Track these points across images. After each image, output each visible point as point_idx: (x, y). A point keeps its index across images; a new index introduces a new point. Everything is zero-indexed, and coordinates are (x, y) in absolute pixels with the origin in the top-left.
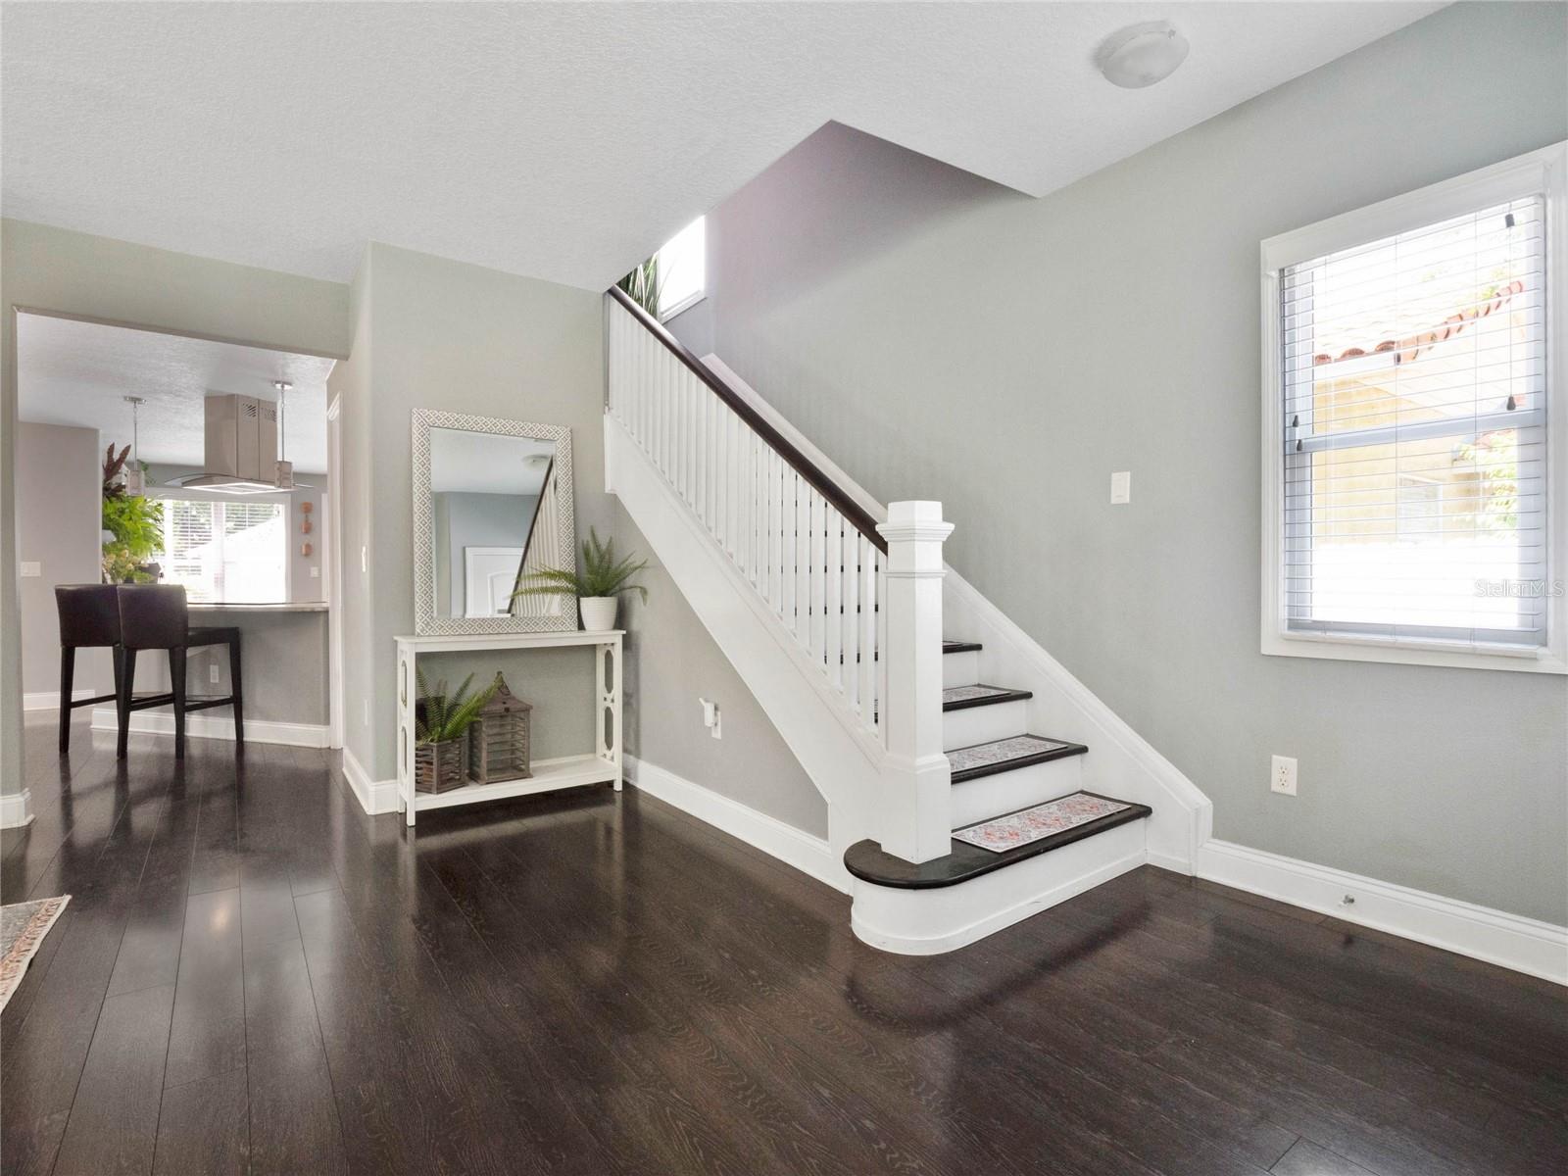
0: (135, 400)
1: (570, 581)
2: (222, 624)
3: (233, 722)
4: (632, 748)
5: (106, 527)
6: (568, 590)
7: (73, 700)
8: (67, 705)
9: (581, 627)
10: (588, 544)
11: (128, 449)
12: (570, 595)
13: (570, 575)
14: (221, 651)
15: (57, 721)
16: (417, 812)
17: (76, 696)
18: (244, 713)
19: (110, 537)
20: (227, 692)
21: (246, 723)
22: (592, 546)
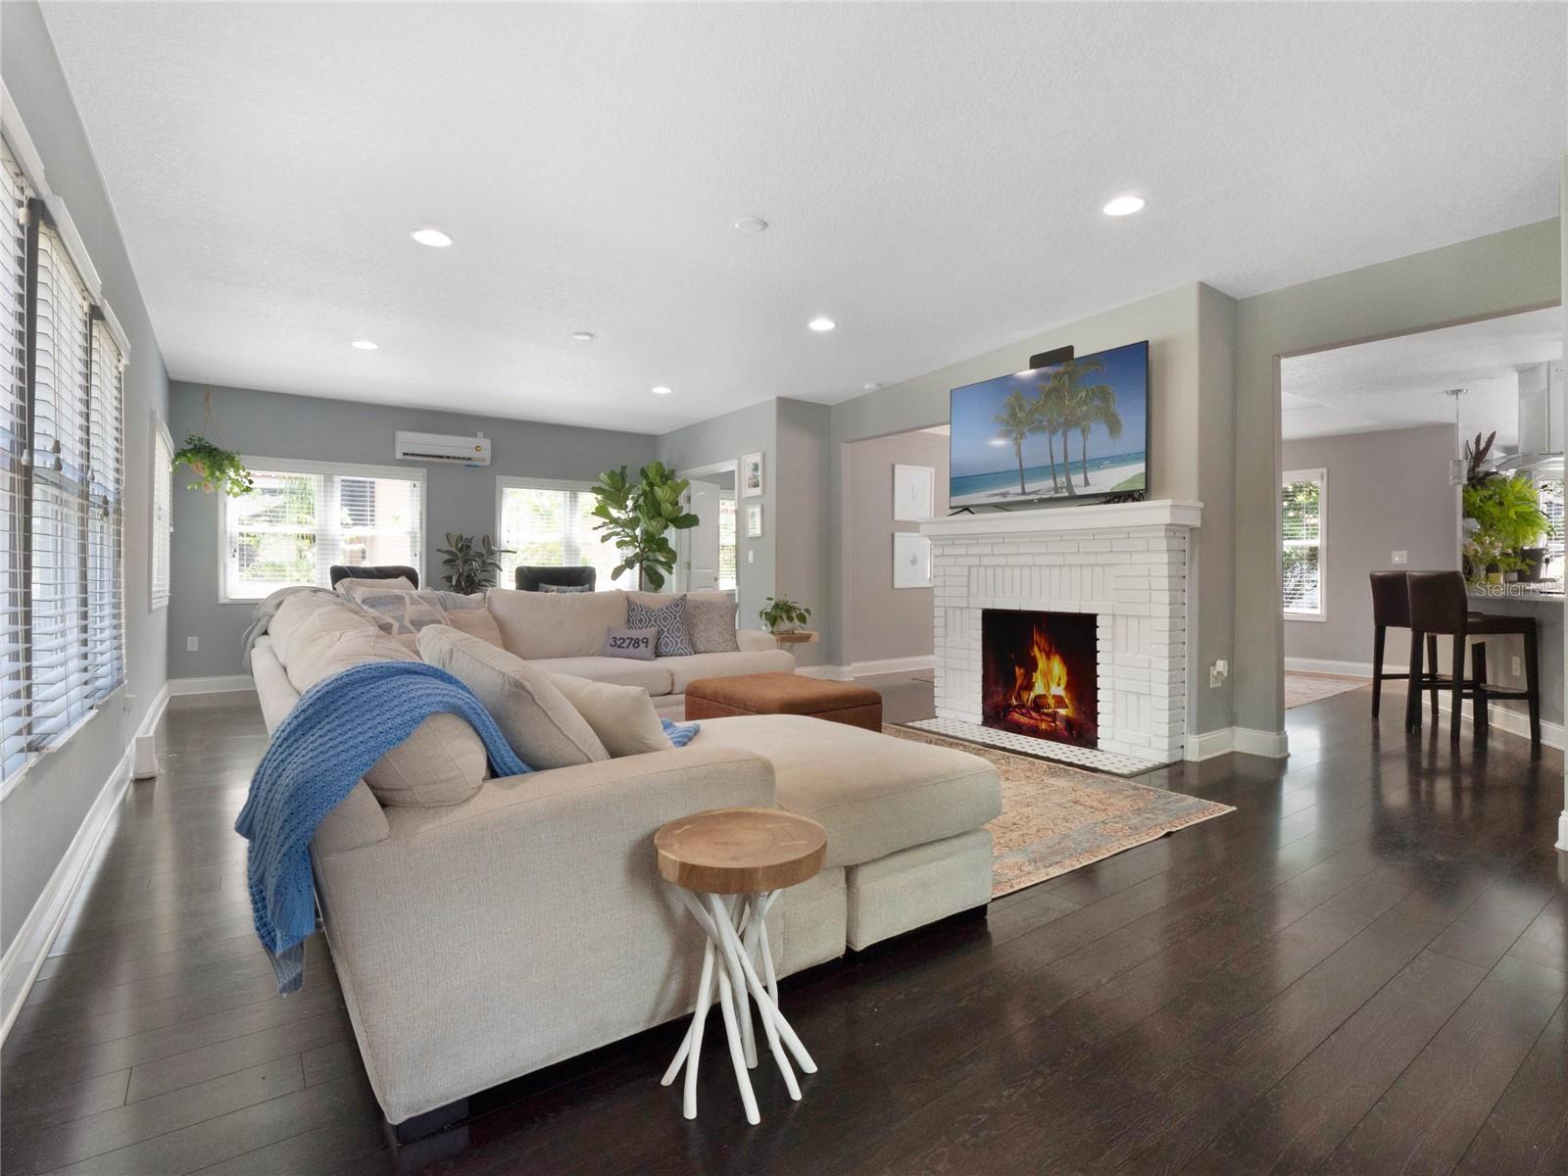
0: (1456, 392)
2: (1522, 613)
3: (1528, 718)
5: (1467, 514)
7: (1383, 673)
8: (1379, 676)
11: (1493, 436)
14: (1519, 640)
15: (1371, 689)
17: (1386, 669)
18: (1539, 712)
19: (1474, 525)
20: (1523, 687)
21: (1541, 723)
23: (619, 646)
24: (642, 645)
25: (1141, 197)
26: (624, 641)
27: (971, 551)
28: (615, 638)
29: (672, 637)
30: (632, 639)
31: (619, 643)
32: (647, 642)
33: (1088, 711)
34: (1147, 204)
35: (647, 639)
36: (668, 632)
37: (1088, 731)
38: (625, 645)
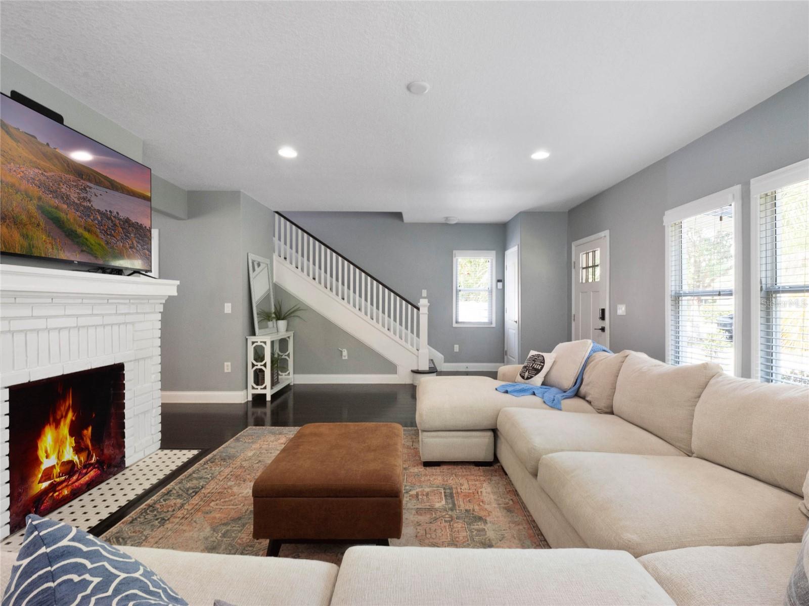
9: (278, 331)
12: (274, 321)
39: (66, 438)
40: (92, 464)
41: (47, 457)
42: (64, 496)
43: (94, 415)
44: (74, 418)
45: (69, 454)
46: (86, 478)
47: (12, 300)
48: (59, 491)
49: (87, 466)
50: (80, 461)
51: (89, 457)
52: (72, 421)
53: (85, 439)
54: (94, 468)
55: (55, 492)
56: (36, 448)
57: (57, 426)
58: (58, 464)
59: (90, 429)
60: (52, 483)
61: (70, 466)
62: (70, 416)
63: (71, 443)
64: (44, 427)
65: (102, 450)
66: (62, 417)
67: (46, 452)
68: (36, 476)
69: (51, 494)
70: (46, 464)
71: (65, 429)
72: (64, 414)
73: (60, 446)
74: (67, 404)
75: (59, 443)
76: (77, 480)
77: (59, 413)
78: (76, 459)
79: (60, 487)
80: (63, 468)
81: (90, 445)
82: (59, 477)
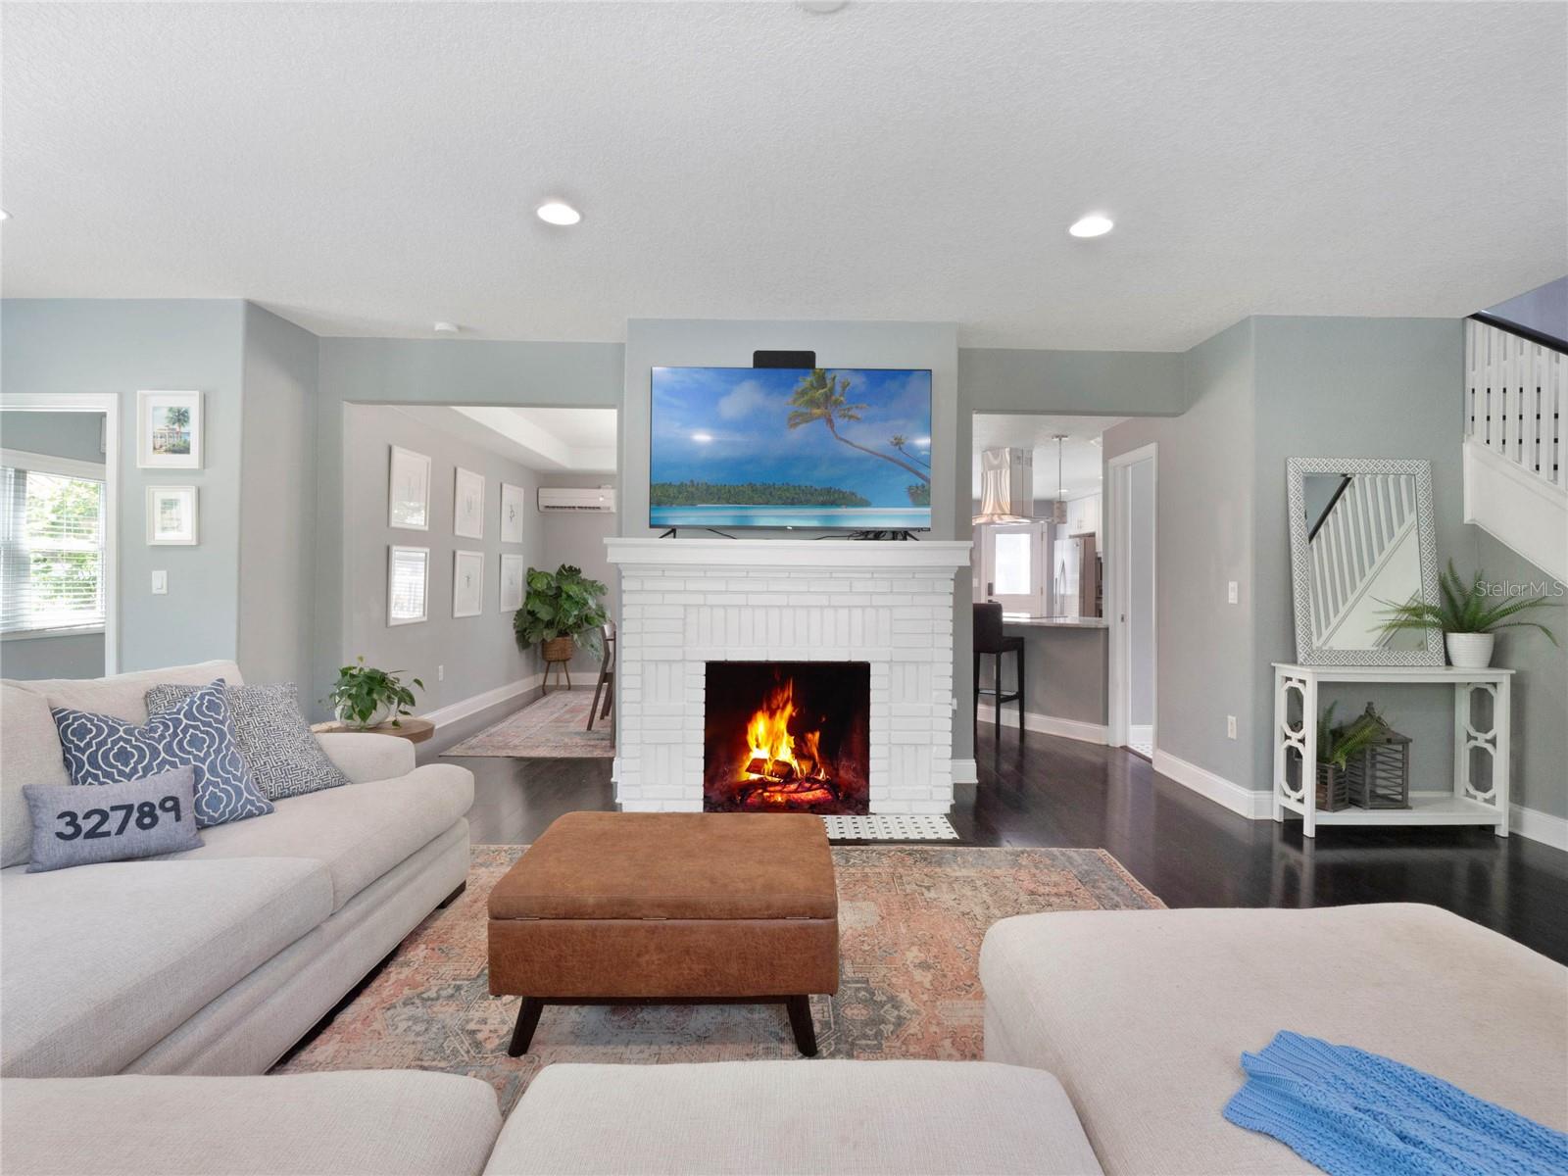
1: (1436, 616)
3: (1018, 713)
4: (1518, 793)
6: (1434, 625)
9: (1449, 662)
10: (1445, 578)
12: (1436, 630)
13: (1435, 608)
14: (1015, 657)
16: (1317, 826)
18: (1026, 709)
21: (1026, 715)
22: (1449, 578)
23: (92, 834)
24: (166, 818)
25: (1110, 217)
26: (104, 816)
27: (691, 586)
28: (73, 816)
29: (226, 781)
30: (129, 808)
31: (87, 825)
32: (176, 808)
33: (859, 767)
34: (1117, 226)
35: (175, 799)
36: (212, 770)
37: (858, 790)
38: (112, 825)
39: (783, 734)
40: (819, 781)
41: (758, 746)
42: (775, 802)
43: (824, 719)
44: (794, 714)
45: (785, 754)
46: (809, 796)
47: (702, 574)
48: (770, 792)
49: (811, 780)
50: (802, 771)
51: (815, 769)
52: (791, 717)
53: (809, 744)
54: (822, 787)
55: (766, 791)
56: (745, 732)
57: (772, 715)
58: (770, 760)
59: (817, 735)
60: (761, 779)
61: (787, 769)
62: (789, 709)
63: (789, 742)
64: (756, 712)
65: (837, 770)
66: (778, 708)
67: (757, 740)
68: (743, 762)
69: (760, 791)
70: (756, 754)
71: (781, 723)
72: (781, 705)
73: (774, 741)
74: (786, 695)
75: (774, 737)
76: (796, 791)
77: (775, 702)
78: (795, 764)
79: (772, 789)
80: (776, 768)
81: (816, 755)
82: (771, 775)
